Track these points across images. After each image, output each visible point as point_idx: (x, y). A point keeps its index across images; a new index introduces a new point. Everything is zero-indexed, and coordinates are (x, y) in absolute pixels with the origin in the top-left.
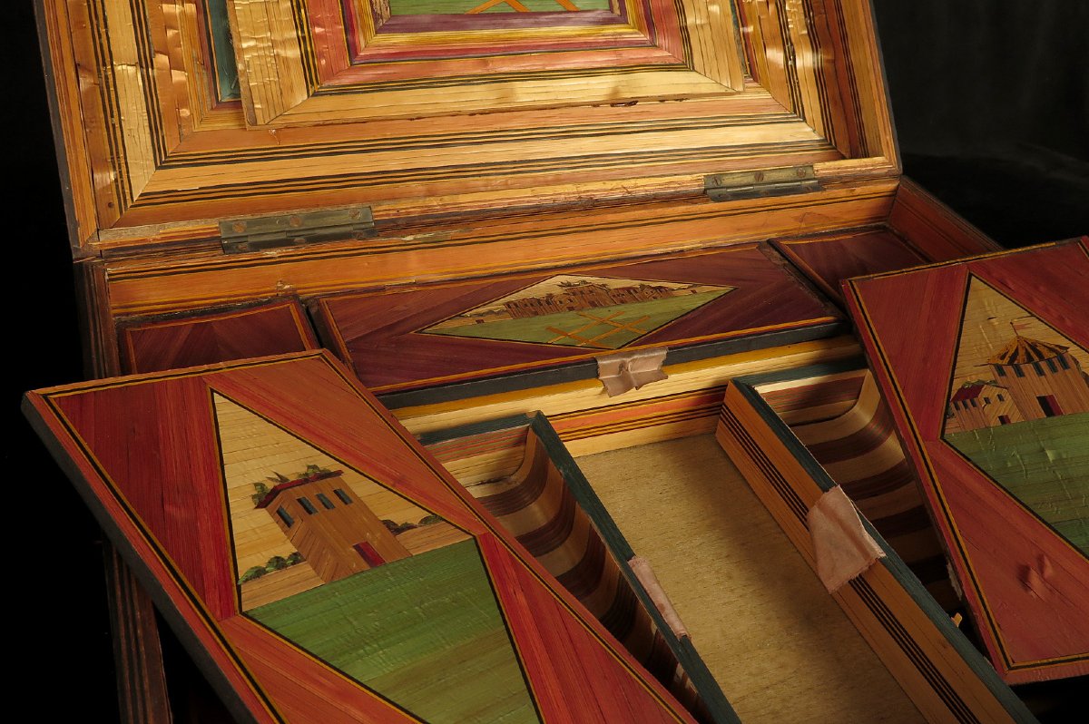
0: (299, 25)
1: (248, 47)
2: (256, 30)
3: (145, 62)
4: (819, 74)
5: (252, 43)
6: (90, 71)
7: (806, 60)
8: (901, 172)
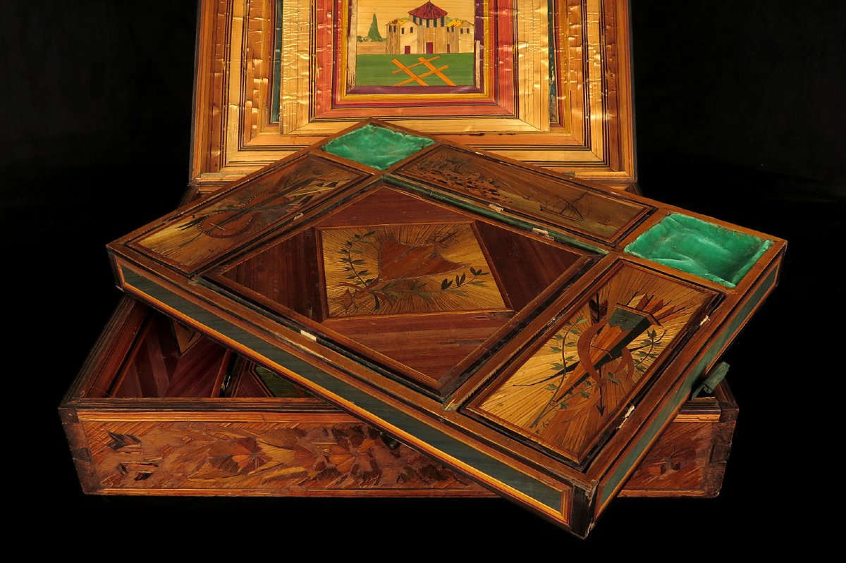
0: (310, 90)
1: (286, 99)
2: (290, 91)
3: (241, 105)
4: (605, 125)
5: (288, 97)
6: (218, 106)
7: (597, 116)
8: (636, 181)
